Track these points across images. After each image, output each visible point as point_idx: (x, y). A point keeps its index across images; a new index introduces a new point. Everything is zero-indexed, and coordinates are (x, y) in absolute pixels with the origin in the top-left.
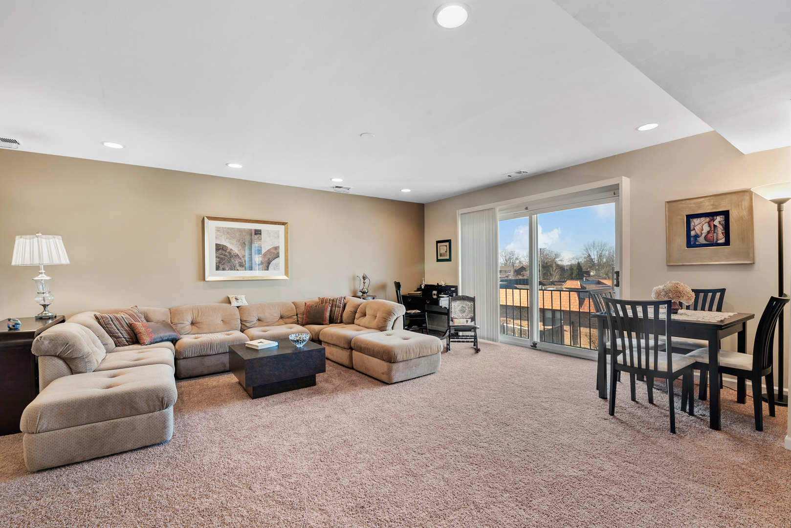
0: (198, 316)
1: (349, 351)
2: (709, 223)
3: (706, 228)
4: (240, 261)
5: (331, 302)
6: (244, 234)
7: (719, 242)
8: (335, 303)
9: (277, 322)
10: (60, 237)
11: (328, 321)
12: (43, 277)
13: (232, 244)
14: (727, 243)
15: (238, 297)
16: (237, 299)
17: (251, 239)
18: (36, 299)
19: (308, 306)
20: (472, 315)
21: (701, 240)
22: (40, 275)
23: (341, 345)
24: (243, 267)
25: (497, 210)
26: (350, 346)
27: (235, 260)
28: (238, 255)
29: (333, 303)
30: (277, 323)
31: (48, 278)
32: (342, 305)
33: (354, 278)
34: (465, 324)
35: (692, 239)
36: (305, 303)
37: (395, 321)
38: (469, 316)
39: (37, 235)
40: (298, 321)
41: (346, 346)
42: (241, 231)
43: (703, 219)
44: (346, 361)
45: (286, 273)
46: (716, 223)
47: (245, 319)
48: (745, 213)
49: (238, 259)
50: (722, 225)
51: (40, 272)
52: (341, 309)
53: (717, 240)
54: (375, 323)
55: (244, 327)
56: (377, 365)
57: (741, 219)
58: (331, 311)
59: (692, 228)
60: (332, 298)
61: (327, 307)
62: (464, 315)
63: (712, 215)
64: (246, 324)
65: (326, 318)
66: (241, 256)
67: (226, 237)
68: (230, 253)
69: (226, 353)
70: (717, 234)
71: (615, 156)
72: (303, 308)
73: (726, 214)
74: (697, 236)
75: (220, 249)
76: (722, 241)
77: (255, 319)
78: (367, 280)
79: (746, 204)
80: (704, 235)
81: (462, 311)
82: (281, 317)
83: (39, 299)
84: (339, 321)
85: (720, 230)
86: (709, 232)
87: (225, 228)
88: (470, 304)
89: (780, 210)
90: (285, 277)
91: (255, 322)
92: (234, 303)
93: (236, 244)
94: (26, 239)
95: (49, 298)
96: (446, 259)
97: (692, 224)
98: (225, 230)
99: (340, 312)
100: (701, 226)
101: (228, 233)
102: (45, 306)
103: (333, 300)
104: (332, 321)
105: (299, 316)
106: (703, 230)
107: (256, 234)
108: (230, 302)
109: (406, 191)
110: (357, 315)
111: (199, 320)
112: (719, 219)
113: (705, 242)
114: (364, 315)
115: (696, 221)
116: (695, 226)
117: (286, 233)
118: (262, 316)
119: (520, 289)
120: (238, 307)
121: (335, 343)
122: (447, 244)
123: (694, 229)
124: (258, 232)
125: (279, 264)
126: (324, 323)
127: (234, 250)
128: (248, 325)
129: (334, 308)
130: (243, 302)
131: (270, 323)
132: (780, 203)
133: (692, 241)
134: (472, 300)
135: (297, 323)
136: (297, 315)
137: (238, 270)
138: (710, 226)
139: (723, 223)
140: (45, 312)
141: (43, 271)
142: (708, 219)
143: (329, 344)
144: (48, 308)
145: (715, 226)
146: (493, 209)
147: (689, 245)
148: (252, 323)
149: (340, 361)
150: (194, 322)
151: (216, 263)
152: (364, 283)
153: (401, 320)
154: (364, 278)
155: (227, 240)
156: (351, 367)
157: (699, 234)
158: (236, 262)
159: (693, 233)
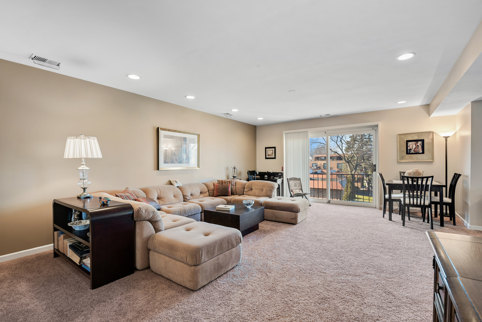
0: (161, 193)
2: (415, 144)
3: (414, 146)
5: (228, 183)
6: (178, 140)
7: (419, 152)
10: (95, 138)
11: (231, 194)
12: (84, 167)
14: (423, 153)
16: (175, 182)
17: (181, 143)
18: (78, 184)
19: (217, 185)
20: (301, 188)
21: (412, 151)
22: (82, 166)
24: (177, 161)
25: (309, 132)
31: (87, 168)
32: (235, 184)
33: (227, 169)
34: (299, 193)
35: (408, 151)
36: (214, 184)
38: (299, 188)
39: (81, 136)
40: (209, 195)
43: (413, 142)
45: (199, 166)
46: (418, 144)
47: (184, 194)
48: (430, 141)
50: (421, 145)
51: (82, 163)
52: (235, 186)
53: (419, 151)
55: (185, 200)
56: (286, 215)
57: (429, 143)
59: (408, 146)
62: (297, 188)
63: (417, 141)
64: (186, 197)
65: (229, 192)
66: (176, 154)
70: (419, 149)
71: (373, 111)
72: (212, 187)
73: (423, 141)
74: (410, 150)
76: (421, 152)
77: (189, 194)
78: (236, 170)
79: (431, 137)
80: (413, 149)
81: (295, 186)
82: (201, 193)
83: (81, 184)
85: (420, 147)
86: (415, 148)
87: (169, 136)
88: (299, 182)
89: (446, 141)
90: (198, 168)
91: (190, 196)
92: (176, 185)
94: (71, 139)
95: (87, 183)
97: (408, 144)
99: (235, 188)
100: (412, 145)
102: (84, 189)
103: (229, 181)
104: (233, 194)
105: (210, 191)
106: (413, 147)
108: (172, 184)
109: (260, 119)
110: (245, 189)
111: (162, 196)
112: (420, 143)
113: (414, 152)
114: (251, 189)
115: (410, 143)
116: (409, 145)
117: (199, 140)
118: (191, 192)
119: (322, 174)
120: (178, 187)
123: (409, 147)
124: (185, 139)
126: (229, 195)
127: (173, 150)
130: (180, 184)
131: (198, 196)
132: (446, 138)
133: (408, 152)
134: (299, 179)
136: (208, 191)
137: (175, 163)
138: (416, 145)
139: (421, 144)
140: (84, 193)
141: (84, 163)
142: (415, 143)
144: (86, 190)
145: (418, 145)
146: (307, 132)
147: (407, 153)
150: (159, 197)
151: (164, 159)
152: (234, 171)
154: (234, 168)
157: (411, 148)
158: (174, 158)
159: (409, 148)
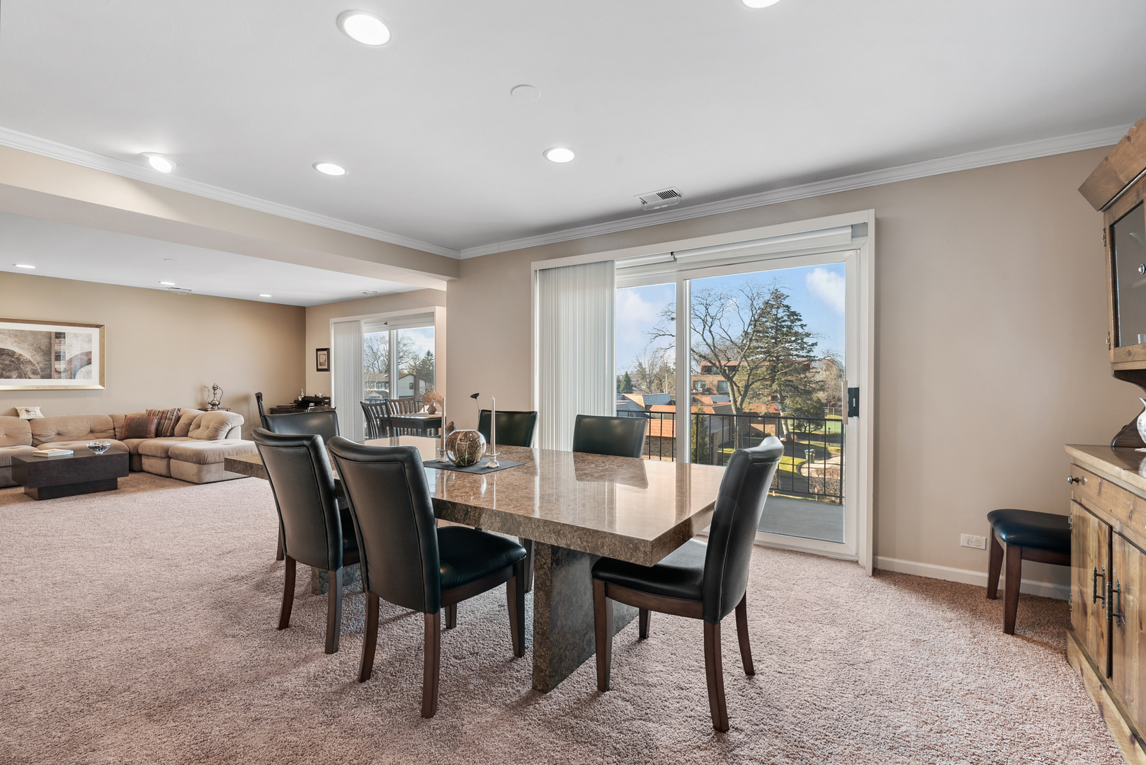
1: (167, 460)
4: (34, 368)
5: (160, 415)
6: (39, 337)
8: (165, 415)
9: (84, 436)
11: (153, 435)
13: (23, 348)
15: (30, 409)
16: (27, 411)
17: (50, 343)
19: (129, 419)
23: (159, 455)
24: (37, 374)
25: (362, 322)
26: (168, 455)
27: (26, 368)
28: (30, 361)
29: (162, 415)
30: (85, 438)
32: (174, 417)
33: (199, 389)
36: (126, 416)
37: (230, 431)
40: (115, 435)
41: (163, 455)
42: (34, 333)
44: (163, 470)
45: (102, 382)
47: (38, 433)
49: (31, 366)
52: (173, 421)
54: (206, 433)
55: (36, 442)
56: (189, 469)
58: (159, 424)
60: (161, 410)
61: (153, 419)
64: (39, 438)
65: (150, 431)
66: (35, 363)
67: (13, 341)
68: (18, 359)
69: (9, 466)
72: (122, 422)
75: (4, 354)
77: (53, 434)
78: (218, 391)
82: (92, 432)
84: (168, 434)
90: (100, 387)
91: (54, 436)
92: (24, 416)
93: (28, 349)
96: (324, 368)
98: (12, 332)
99: (171, 425)
101: (16, 336)
103: (163, 412)
104: (158, 434)
105: (116, 430)
107: (56, 337)
108: (17, 415)
110: (192, 427)
114: (199, 426)
117: (102, 337)
118: (62, 429)
120: (29, 420)
121: (153, 454)
122: (326, 352)
124: (59, 336)
125: (91, 371)
126: (148, 436)
127: (24, 355)
128: (42, 439)
129: (163, 421)
130: (37, 413)
131: (75, 438)
135: (115, 437)
136: (114, 429)
137: (30, 378)
143: (147, 456)
148: (48, 438)
149: (158, 471)
152: (214, 394)
153: (239, 430)
154: (214, 389)
155: (15, 344)
156: (168, 476)
158: (28, 369)
